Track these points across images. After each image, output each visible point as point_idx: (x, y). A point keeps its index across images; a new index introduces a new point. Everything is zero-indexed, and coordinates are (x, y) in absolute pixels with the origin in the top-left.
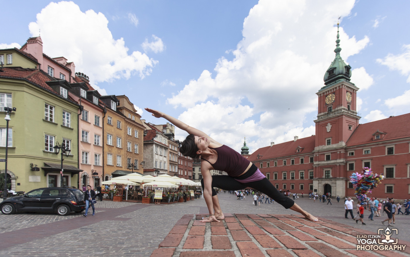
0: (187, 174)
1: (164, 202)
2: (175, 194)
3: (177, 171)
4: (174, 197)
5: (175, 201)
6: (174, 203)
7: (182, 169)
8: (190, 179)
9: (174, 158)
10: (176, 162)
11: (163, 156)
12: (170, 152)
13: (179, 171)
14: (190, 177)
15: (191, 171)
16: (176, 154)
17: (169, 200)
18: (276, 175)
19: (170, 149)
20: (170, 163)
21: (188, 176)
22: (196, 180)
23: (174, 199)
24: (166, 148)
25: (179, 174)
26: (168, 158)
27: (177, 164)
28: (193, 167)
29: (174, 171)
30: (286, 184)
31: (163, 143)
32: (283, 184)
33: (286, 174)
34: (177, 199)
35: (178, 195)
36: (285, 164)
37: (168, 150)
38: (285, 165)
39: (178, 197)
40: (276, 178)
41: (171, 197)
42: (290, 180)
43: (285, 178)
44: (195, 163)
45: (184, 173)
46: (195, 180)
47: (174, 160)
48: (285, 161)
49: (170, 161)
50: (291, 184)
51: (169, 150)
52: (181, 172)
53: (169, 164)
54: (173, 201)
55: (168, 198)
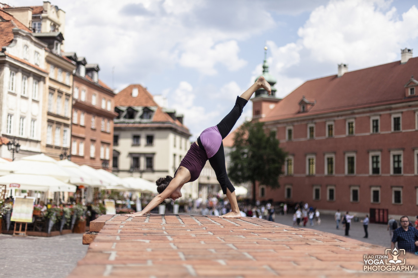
0: (98, 152)
1: (36, 230)
2: (67, 209)
3: (67, 145)
4: (61, 218)
5: (63, 229)
6: (61, 234)
7: (83, 139)
8: (105, 168)
9: (60, 105)
10: (67, 119)
11: (30, 100)
12: (51, 88)
13: (75, 145)
14: (105, 162)
15: (108, 144)
16: (68, 95)
17: (51, 223)
18: (351, 161)
19: (51, 79)
20: (49, 121)
21: (98, 159)
22: (121, 174)
23: (63, 222)
24: (39, 78)
25: (74, 152)
26: (44, 107)
27: (69, 122)
28: (117, 133)
29: (58, 144)
30: (378, 189)
31: (32, 62)
32: (370, 187)
33: (380, 159)
34: (70, 223)
35: (73, 212)
36: (376, 127)
37: (45, 83)
38: (377, 130)
39: (72, 217)
40: (351, 171)
41: (57, 217)
42: (391, 176)
43: (376, 171)
44: (122, 120)
45: (87, 150)
46: (118, 171)
47: (61, 113)
48: (377, 121)
49: (49, 114)
50: (392, 187)
51: (49, 83)
52: (78, 148)
53: (46, 123)
54: (58, 229)
55: (47, 219)
